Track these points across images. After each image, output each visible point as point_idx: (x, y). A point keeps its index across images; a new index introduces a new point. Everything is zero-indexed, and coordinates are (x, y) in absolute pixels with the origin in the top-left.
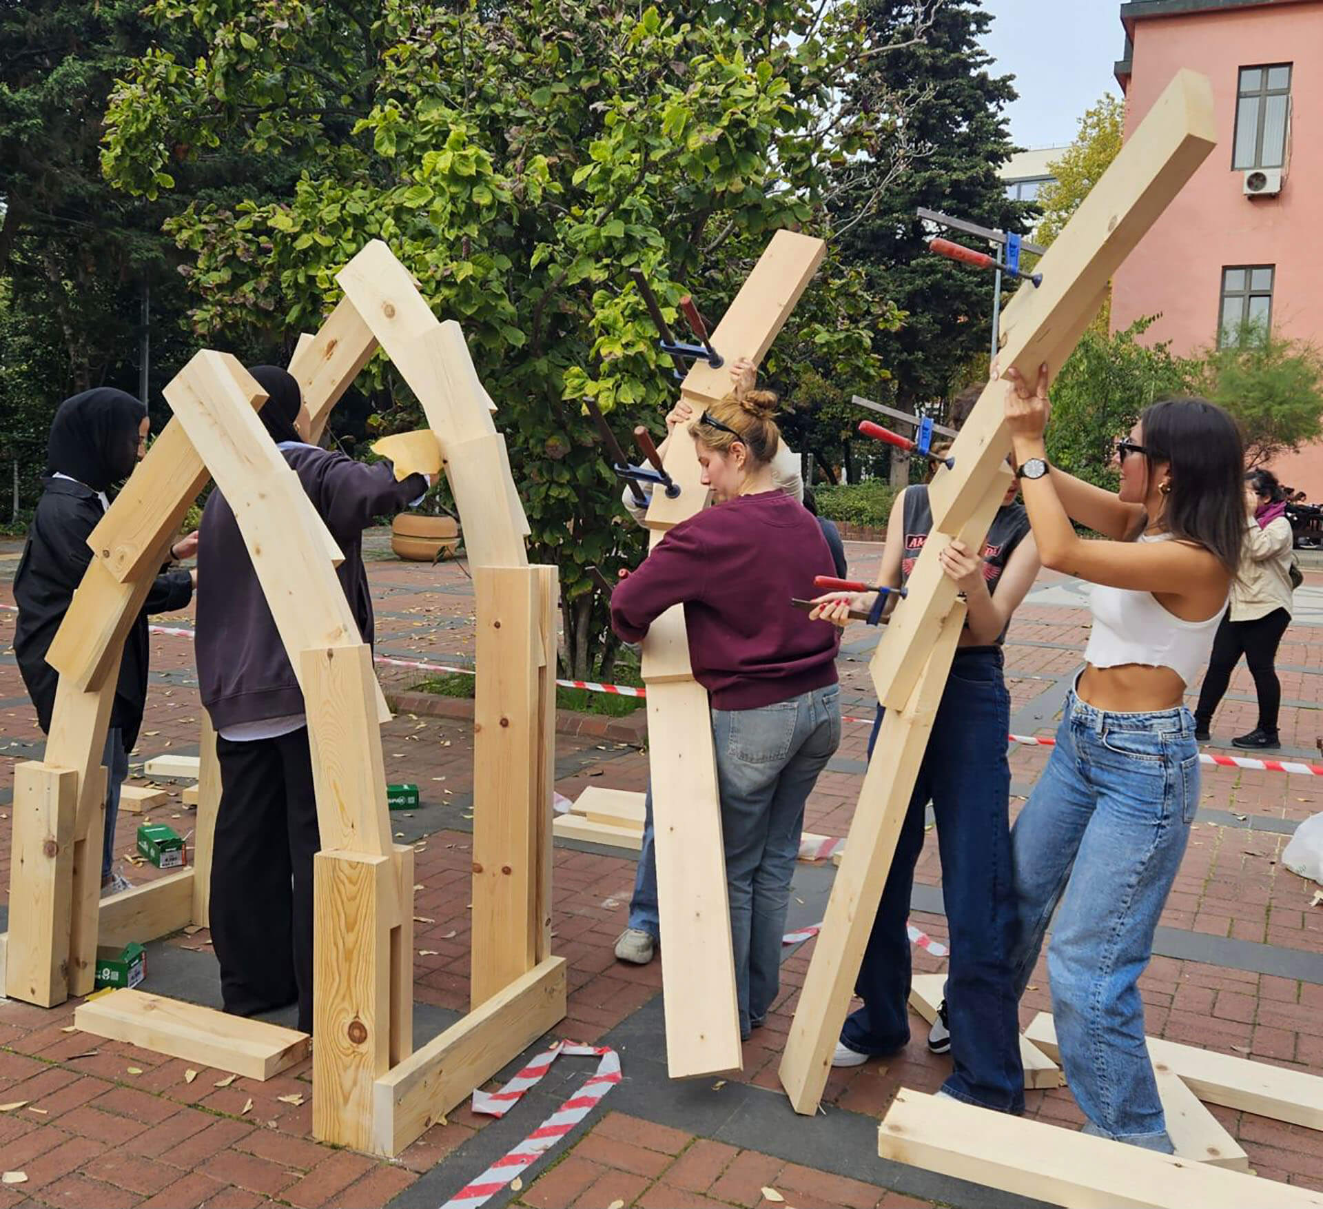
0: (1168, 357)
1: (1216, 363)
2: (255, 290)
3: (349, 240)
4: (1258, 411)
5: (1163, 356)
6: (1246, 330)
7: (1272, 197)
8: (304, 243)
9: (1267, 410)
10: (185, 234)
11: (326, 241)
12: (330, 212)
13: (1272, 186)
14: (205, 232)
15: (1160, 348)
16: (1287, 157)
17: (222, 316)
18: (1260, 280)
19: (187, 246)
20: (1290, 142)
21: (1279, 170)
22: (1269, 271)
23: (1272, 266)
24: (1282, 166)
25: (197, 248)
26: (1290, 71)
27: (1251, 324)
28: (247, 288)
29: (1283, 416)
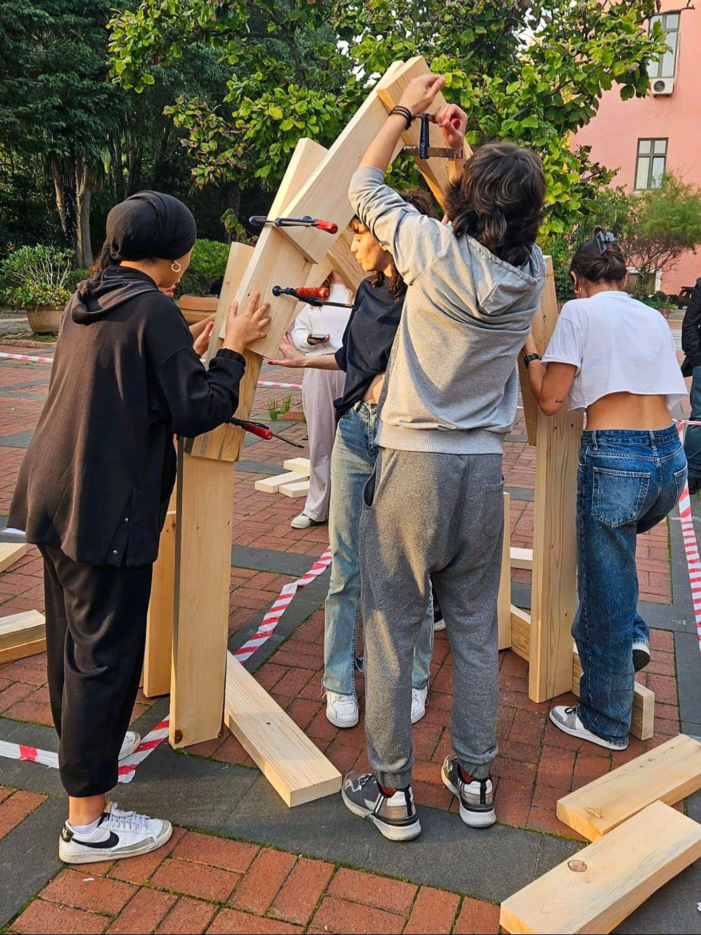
0: (623, 194)
1: (648, 199)
2: (234, 156)
3: (314, 125)
4: (678, 229)
5: (620, 194)
6: (666, 178)
7: (668, 96)
8: (287, 126)
9: (684, 229)
10: (181, 118)
11: (300, 125)
12: (301, 106)
13: (668, 90)
14: (194, 116)
15: (620, 189)
16: (677, 72)
17: (213, 172)
18: (660, 147)
19: (182, 126)
20: (679, 61)
21: (672, 79)
22: (665, 142)
23: (666, 139)
24: (673, 77)
25: (189, 127)
26: (679, 17)
27: (667, 175)
28: (228, 154)
29: (693, 232)
